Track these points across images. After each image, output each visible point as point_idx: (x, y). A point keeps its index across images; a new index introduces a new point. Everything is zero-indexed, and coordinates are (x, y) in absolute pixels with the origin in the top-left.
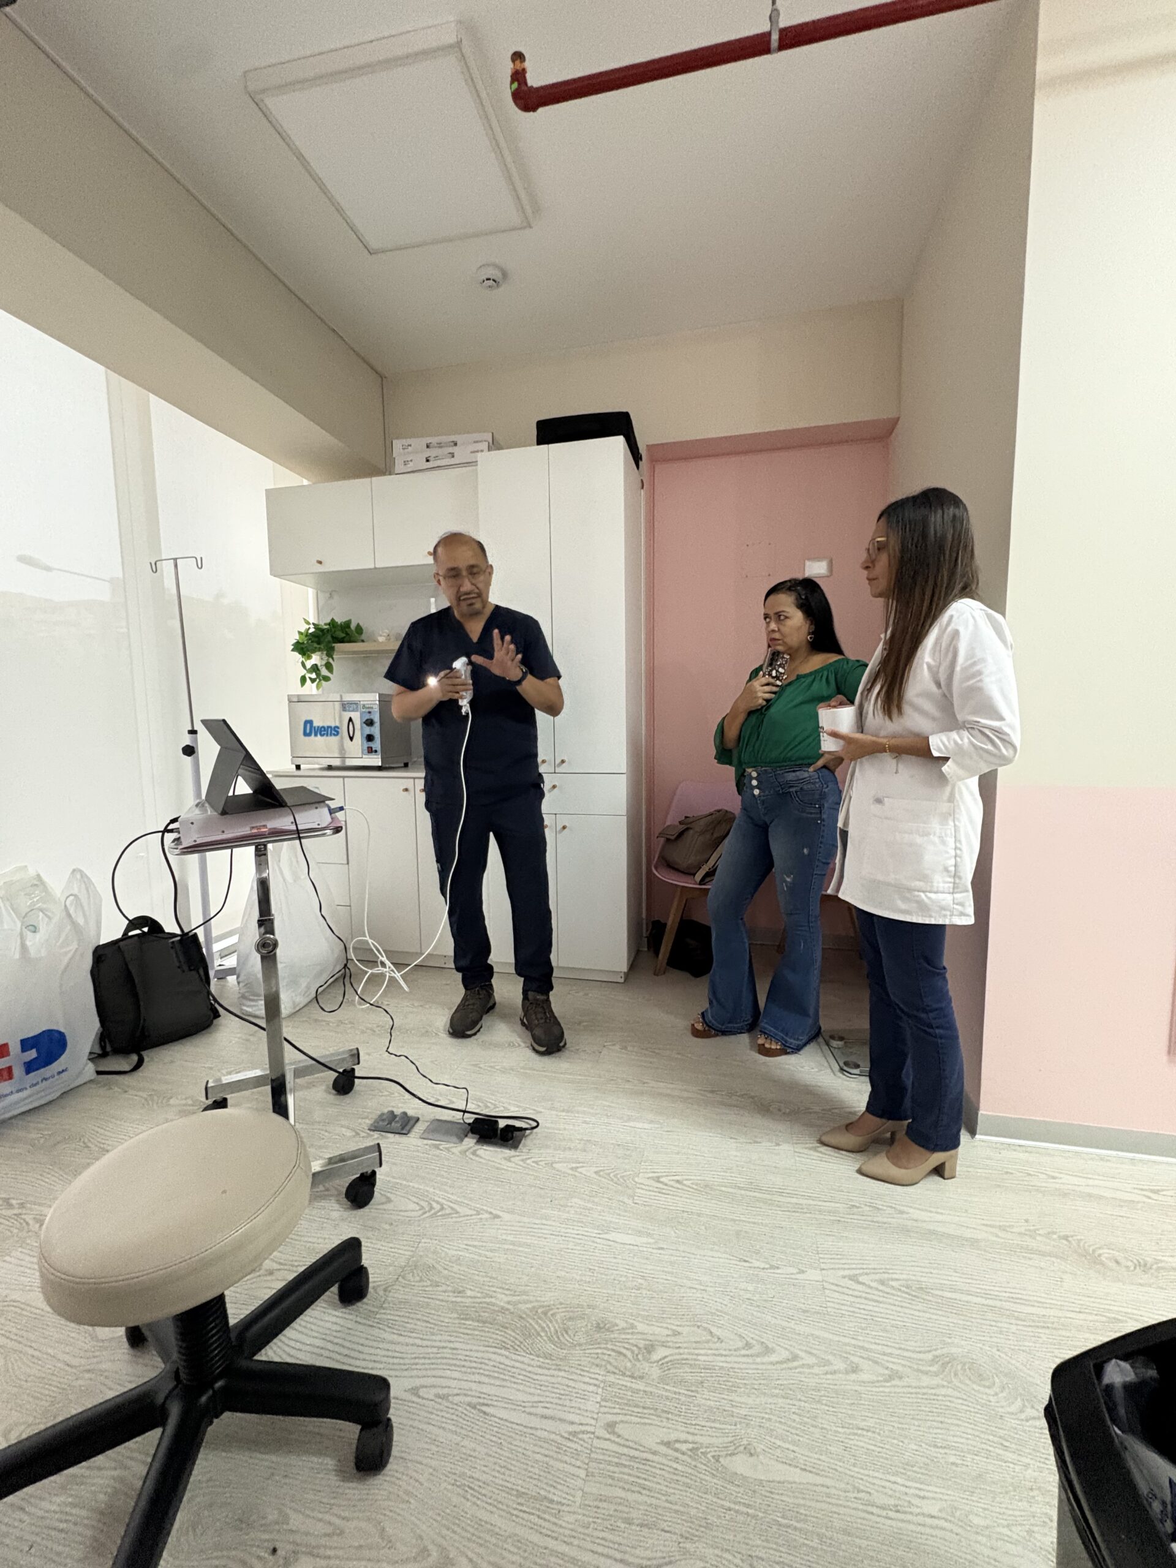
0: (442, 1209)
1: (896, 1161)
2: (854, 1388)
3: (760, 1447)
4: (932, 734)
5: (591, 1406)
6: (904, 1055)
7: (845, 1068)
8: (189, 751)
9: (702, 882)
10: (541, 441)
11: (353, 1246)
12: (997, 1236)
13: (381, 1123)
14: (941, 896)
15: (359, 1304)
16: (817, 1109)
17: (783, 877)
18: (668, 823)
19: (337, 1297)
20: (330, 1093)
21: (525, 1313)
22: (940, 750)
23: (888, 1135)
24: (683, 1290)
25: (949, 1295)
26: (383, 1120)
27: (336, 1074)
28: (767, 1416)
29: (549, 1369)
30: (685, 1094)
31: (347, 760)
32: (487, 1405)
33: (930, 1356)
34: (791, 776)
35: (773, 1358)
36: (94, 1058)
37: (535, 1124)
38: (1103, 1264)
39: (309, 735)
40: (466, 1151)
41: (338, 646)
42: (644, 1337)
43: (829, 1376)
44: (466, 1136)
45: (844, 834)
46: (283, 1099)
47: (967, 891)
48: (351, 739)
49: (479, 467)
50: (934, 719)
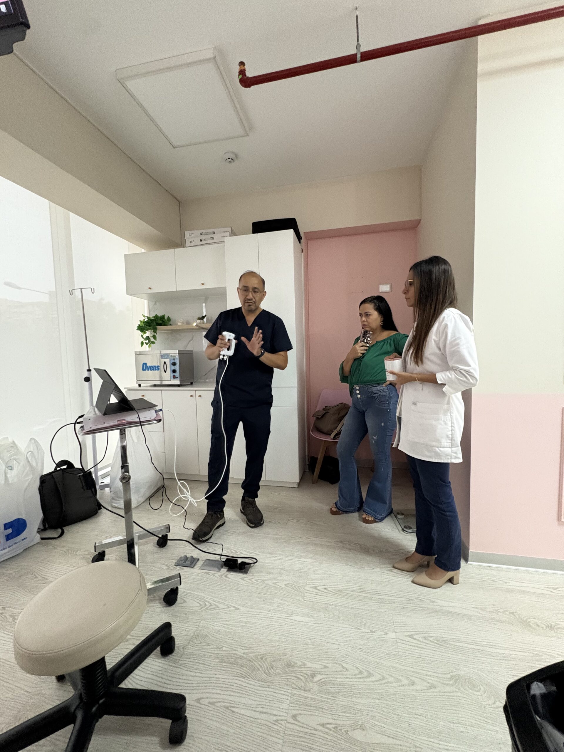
0: (211, 605)
1: (430, 576)
2: (413, 693)
3: (368, 726)
4: (437, 372)
5: (285, 706)
6: (432, 525)
7: (405, 529)
8: (87, 379)
9: (334, 438)
10: (254, 232)
11: (167, 626)
12: (480, 613)
13: (180, 562)
14: (445, 449)
15: (170, 656)
16: (392, 550)
17: (373, 437)
18: (317, 410)
19: (160, 652)
20: (155, 547)
21: (252, 659)
22: (441, 380)
23: (426, 563)
24: (329, 645)
25: (458, 644)
26: (182, 560)
27: (158, 538)
28: (371, 709)
29: (264, 687)
30: (328, 544)
31: (163, 382)
32: (234, 707)
33: (449, 676)
34: (374, 389)
35: (374, 679)
36: (40, 531)
37: (255, 561)
38: (530, 626)
39: (145, 370)
40: (222, 576)
41: (159, 327)
42: (311, 669)
43: (401, 688)
44: (222, 568)
45: (400, 419)
46: (132, 551)
47: (458, 447)
48: (165, 372)
49: (225, 244)
50: (439, 365)
